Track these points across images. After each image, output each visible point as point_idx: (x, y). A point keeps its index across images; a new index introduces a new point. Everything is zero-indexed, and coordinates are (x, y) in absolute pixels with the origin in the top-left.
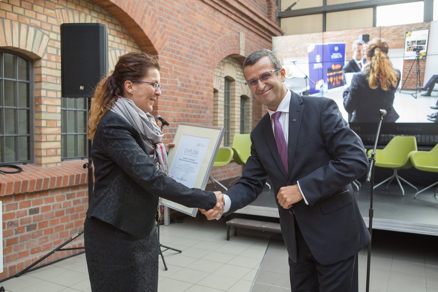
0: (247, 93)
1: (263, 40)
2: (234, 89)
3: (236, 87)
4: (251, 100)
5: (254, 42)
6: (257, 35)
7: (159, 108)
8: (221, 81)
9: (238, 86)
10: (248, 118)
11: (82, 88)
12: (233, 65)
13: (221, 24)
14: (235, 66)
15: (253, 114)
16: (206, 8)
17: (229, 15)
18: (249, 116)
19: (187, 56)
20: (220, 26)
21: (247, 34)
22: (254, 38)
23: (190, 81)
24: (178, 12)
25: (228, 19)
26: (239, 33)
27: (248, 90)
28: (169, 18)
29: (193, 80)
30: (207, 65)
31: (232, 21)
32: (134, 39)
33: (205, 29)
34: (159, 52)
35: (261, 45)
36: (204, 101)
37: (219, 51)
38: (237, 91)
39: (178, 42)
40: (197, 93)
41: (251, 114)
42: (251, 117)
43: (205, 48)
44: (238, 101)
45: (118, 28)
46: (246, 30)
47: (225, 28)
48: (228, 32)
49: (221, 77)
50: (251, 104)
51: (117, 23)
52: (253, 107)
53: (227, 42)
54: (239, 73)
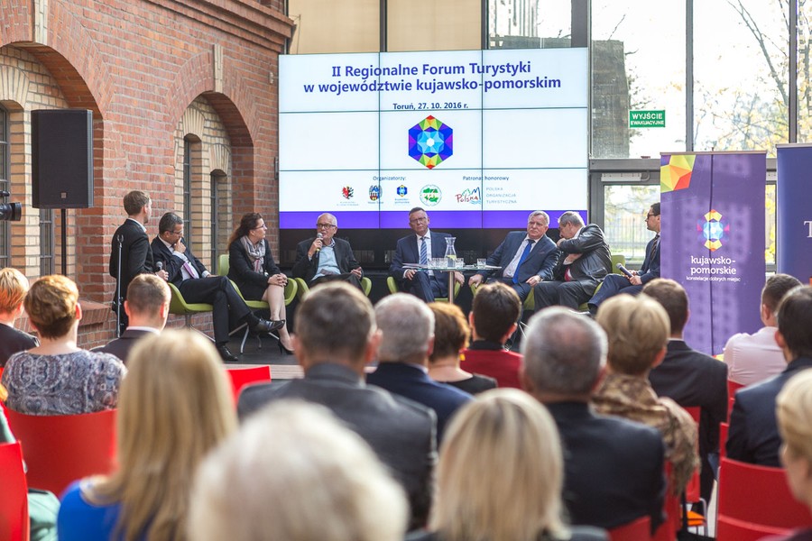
0: (223, 165)
1: (254, 50)
2: (200, 159)
3: (204, 155)
4: (229, 180)
5: (238, 56)
6: (243, 42)
7: (104, 212)
8: (179, 147)
9: (207, 151)
10: (223, 218)
11: (64, 195)
12: (197, 109)
13: (184, 39)
14: (200, 111)
15: (234, 210)
16: (163, 15)
17: (198, 17)
18: (227, 213)
19: (138, 113)
20: (182, 43)
21: (225, 44)
22: (238, 48)
23: (142, 159)
24: (127, 37)
25: (196, 25)
26: (213, 48)
27: (223, 158)
28: (115, 52)
29: (146, 156)
30: (164, 123)
31: (201, 26)
32: (64, 94)
33: (162, 57)
34: (104, 116)
35: (250, 61)
36: (162, 192)
37: (183, 92)
38: (205, 162)
39: (126, 91)
40: (152, 179)
41: (229, 209)
42: (230, 217)
43: (162, 92)
44: (206, 185)
45: (46, 81)
46: (224, 38)
47: (190, 45)
48: (194, 50)
49: (178, 138)
50: (229, 187)
51: (45, 72)
52: (234, 194)
53: (193, 71)
54: (208, 124)
